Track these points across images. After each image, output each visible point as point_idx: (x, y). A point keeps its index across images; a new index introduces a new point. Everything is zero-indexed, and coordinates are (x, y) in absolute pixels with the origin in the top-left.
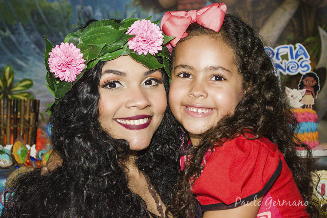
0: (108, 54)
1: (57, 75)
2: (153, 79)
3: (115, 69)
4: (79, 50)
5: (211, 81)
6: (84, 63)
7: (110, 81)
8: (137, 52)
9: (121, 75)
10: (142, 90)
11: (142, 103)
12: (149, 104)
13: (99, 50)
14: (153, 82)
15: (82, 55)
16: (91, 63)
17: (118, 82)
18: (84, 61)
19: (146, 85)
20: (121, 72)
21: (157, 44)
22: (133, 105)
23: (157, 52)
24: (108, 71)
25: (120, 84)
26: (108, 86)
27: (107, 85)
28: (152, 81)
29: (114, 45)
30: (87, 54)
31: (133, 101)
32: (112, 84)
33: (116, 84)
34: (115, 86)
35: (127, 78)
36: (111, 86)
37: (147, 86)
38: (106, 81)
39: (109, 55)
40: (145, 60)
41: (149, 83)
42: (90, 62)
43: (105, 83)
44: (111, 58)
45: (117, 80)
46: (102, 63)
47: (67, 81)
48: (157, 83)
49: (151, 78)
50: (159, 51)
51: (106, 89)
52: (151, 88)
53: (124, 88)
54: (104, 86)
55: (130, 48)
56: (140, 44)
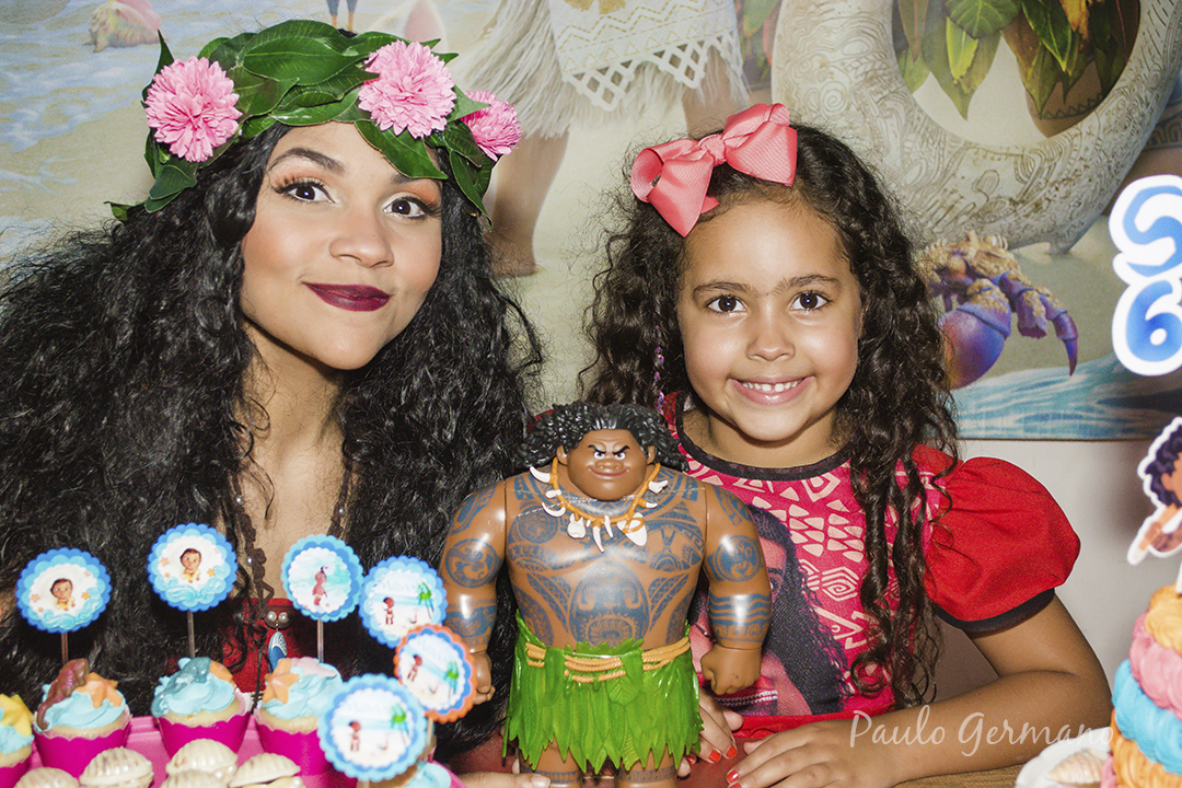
0: (303, 109)
1: (162, 136)
2: (414, 200)
3: (316, 148)
4: (231, 83)
5: (794, 312)
6: (238, 120)
7: (301, 181)
8: (378, 121)
9: (330, 167)
10: (378, 221)
11: (370, 251)
12: (389, 259)
13: (281, 93)
14: (414, 208)
15: (236, 97)
16: (252, 122)
17: (320, 187)
18: (239, 114)
19: (393, 211)
20: (333, 161)
21: (430, 112)
22: (347, 250)
23: (428, 133)
24: (299, 152)
25: (326, 193)
26: (294, 192)
27: (291, 187)
28: (411, 204)
29: (321, 90)
30: (248, 98)
31: (350, 241)
32: (303, 190)
33: (315, 189)
34: (312, 196)
35: (343, 180)
36: (300, 194)
37: (396, 215)
38: (289, 177)
39: (304, 113)
40: (397, 147)
41: (401, 207)
42: (250, 119)
43: (286, 181)
44: (307, 120)
45: (317, 181)
46: (283, 129)
47: (184, 157)
48: (422, 213)
49: (409, 195)
50: (433, 131)
51: (285, 197)
52: (405, 222)
53: (334, 205)
54: (283, 190)
55: (360, 106)
56: (386, 104)
